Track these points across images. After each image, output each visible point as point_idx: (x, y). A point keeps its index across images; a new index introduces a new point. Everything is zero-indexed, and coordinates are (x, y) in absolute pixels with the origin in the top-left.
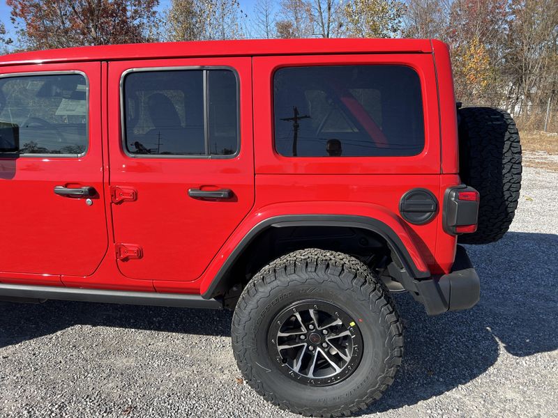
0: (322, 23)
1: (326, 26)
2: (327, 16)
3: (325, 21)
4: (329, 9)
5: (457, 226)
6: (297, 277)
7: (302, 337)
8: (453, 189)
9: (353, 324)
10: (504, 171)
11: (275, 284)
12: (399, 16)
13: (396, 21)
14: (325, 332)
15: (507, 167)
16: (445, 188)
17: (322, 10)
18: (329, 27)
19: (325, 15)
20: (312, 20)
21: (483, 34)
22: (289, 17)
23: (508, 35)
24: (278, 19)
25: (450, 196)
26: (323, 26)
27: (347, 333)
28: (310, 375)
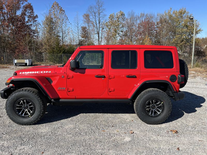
0: (97, 28)
1: (98, 29)
2: (99, 26)
3: (98, 27)
4: (99, 23)
5: (181, 82)
6: (152, 93)
7: (151, 107)
8: (179, 75)
9: (162, 103)
10: (185, 72)
11: (147, 95)
12: (123, 27)
13: (122, 29)
14: (155, 105)
15: (186, 71)
16: (178, 75)
17: (97, 24)
18: (99, 29)
19: (98, 25)
20: (94, 27)
21: (149, 34)
22: (86, 25)
23: (156, 35)
24: (82, 25)
25: (179, 76)
26: (97, 29)
27: (161, 105)
28: (153, 115)
